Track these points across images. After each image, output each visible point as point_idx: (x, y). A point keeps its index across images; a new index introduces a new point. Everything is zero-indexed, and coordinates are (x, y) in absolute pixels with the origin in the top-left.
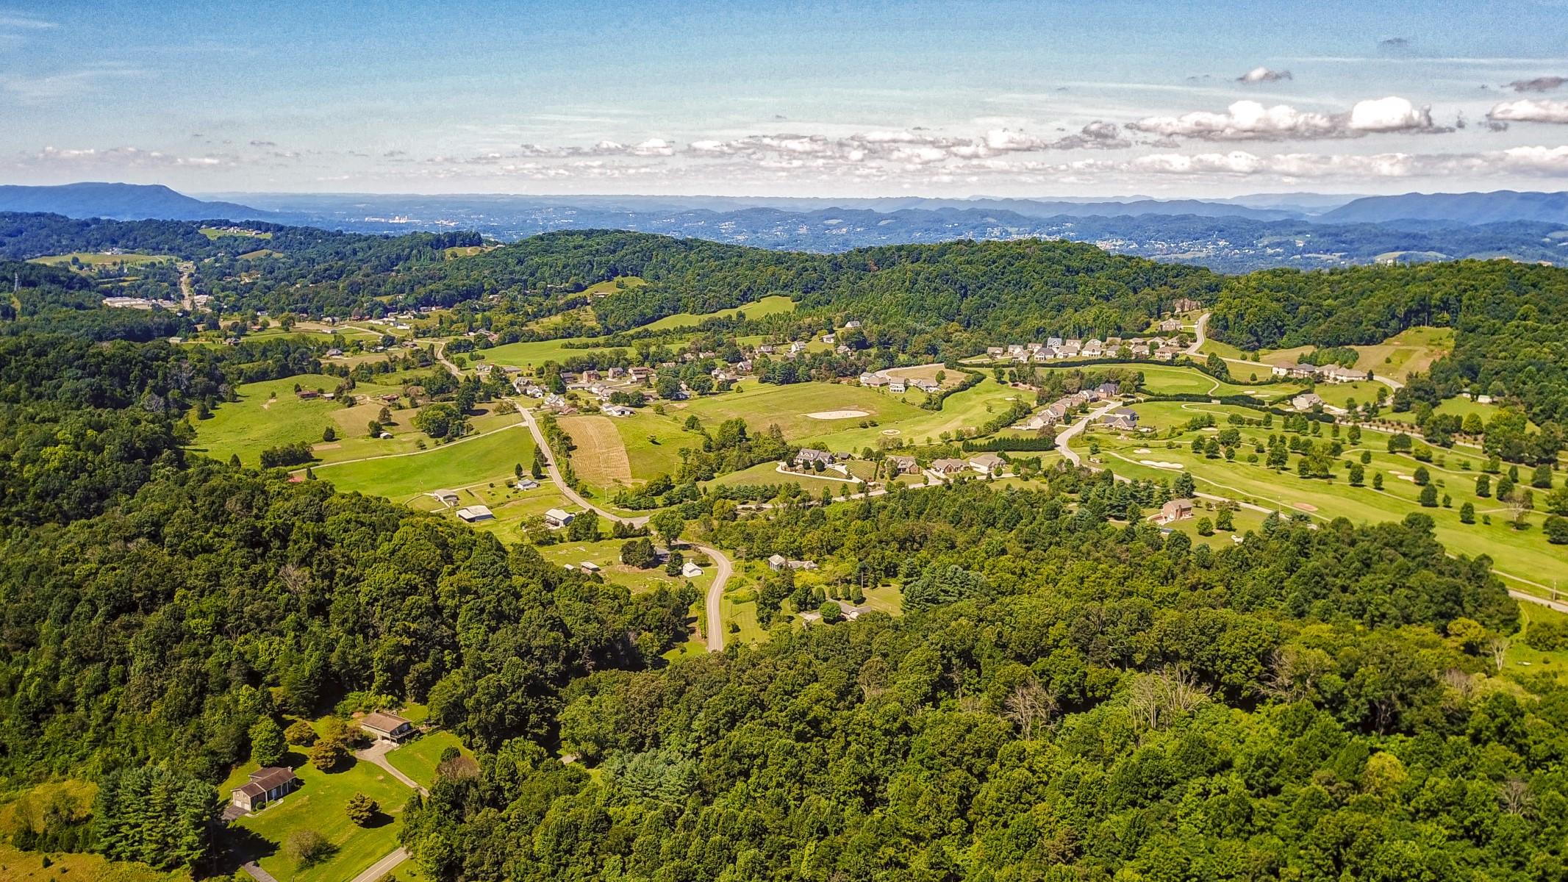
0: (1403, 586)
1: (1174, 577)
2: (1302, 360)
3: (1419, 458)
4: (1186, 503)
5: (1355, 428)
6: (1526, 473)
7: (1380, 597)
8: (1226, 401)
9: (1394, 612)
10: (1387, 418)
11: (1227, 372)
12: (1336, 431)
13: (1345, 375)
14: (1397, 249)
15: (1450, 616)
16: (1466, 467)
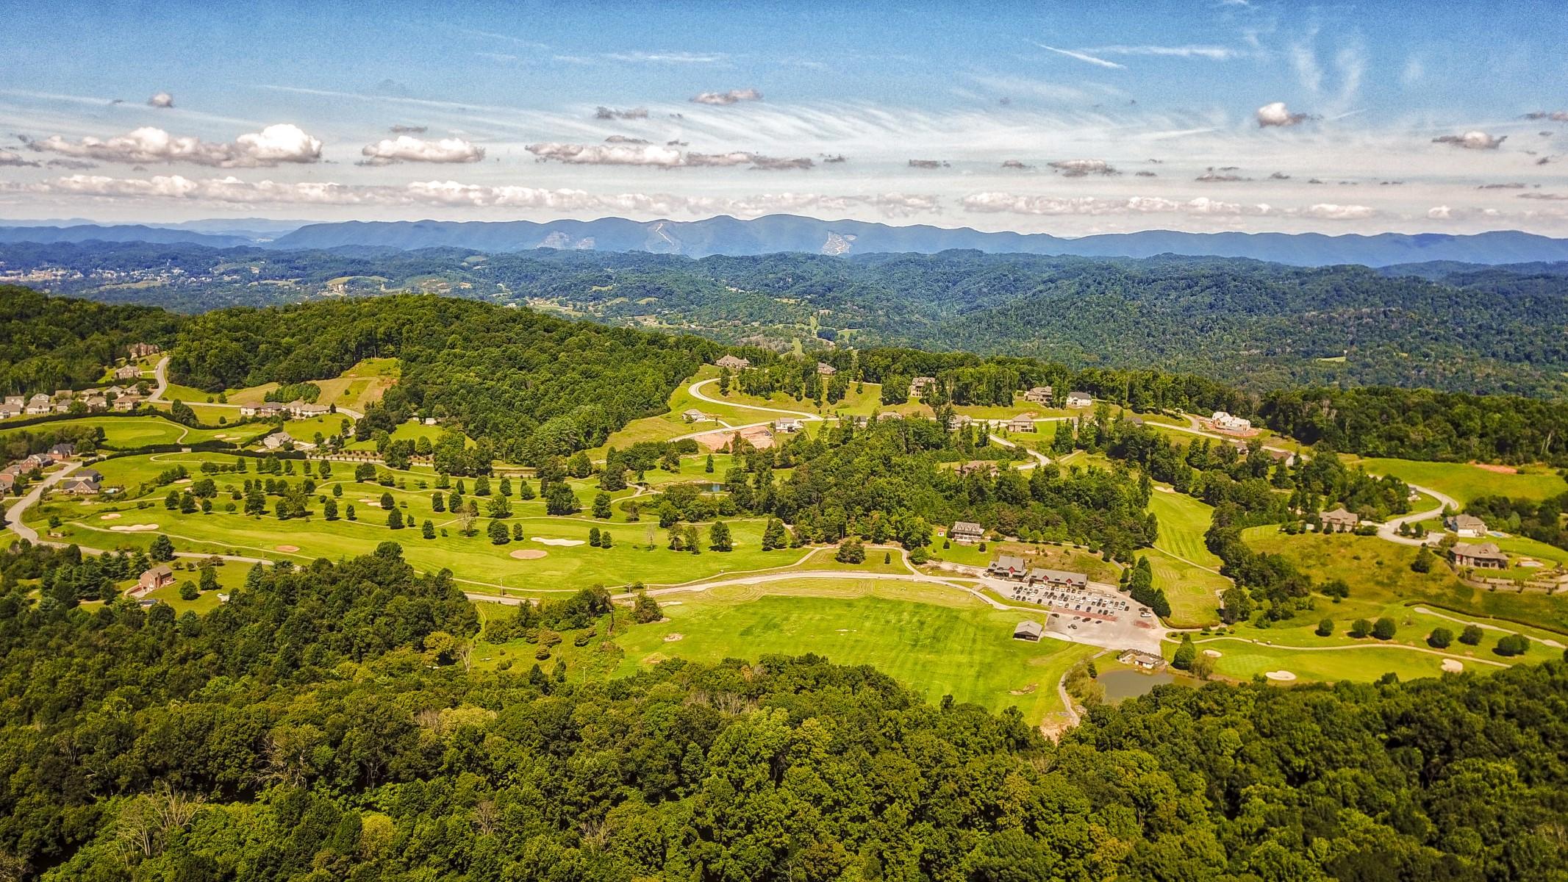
0: (382, 614)
1: (160, 654)
2: (268, 398)
3: (383, 484)
4: (165, 567)
5: (325, 463)
6: (470, 484)
7: (363, 630)
8: (196, 448)
9: (377, 640)
10: (352, 448)
11: (195, 418)
12: (307, 467)
13: (310, 410)
14: (345, 274)
15: (424, 633)
16: (423, 486)
